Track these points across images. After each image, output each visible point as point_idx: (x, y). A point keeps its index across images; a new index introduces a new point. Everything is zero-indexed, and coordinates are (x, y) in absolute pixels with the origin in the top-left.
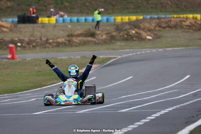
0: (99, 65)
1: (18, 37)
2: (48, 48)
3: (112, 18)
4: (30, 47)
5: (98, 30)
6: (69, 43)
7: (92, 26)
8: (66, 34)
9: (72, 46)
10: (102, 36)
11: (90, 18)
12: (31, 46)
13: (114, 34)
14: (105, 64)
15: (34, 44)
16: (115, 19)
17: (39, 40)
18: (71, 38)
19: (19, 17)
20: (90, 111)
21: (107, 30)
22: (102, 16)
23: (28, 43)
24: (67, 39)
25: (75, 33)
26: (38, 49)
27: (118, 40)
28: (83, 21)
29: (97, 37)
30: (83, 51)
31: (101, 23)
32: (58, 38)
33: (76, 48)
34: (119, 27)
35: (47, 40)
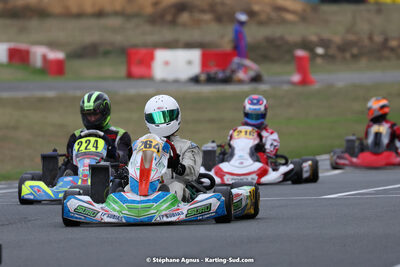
1: (317, 34)
2: (388, 59)
4: (344, 58)
12: (348, 55)
15: (355, 51)
17: (366, 42)
23: (343, 48)
26: (363, 62)
35: (386, 40)
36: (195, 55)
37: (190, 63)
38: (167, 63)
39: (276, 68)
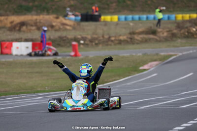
0: (160, 62)
1: (80, 35)
2: (111, 45)
3: (173, 16)
4: (92, 45)
5: (159, 28)
6: (131, 41)
7: (154, 24)
8: (128, 31)
9: (133, 44)
10: (163, 33)
11: (151, 16)
12: (94, 44)
13: (175, 31)
14: (166, 61)
15: (97, 42)
16: (176, 18)
17: (101, 38)
18: (133, 36)
19: (82, 15)
20: (151, 107)
21: (168, 28)
22: (163, 14)
23: (91, 41)
24: (129, 36)
25: (137, 31)
26: (100, 46)
27: (179, 38)
28: (145, 19)
29: (158, 35)
30: (144, 48)
31: (162, 22)
32: (120, 35)
33: (138, 46)
34: (180, 25)
35: (110, 37)
36: (30, 44)
37: (27, 48)
38: (18, 48)
39: (64, 49)
